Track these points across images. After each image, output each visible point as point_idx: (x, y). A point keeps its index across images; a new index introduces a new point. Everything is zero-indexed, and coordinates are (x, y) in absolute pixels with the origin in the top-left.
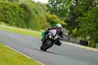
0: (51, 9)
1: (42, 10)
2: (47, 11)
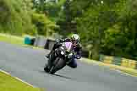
0: (38, 6)
1: (25, 7)
2: (32, 8)
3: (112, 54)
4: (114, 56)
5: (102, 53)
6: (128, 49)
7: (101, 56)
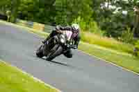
3: (26, 18)
4: (27, 20)
5: (18, 17)
6: (38, 14)
7: (17, 19)
